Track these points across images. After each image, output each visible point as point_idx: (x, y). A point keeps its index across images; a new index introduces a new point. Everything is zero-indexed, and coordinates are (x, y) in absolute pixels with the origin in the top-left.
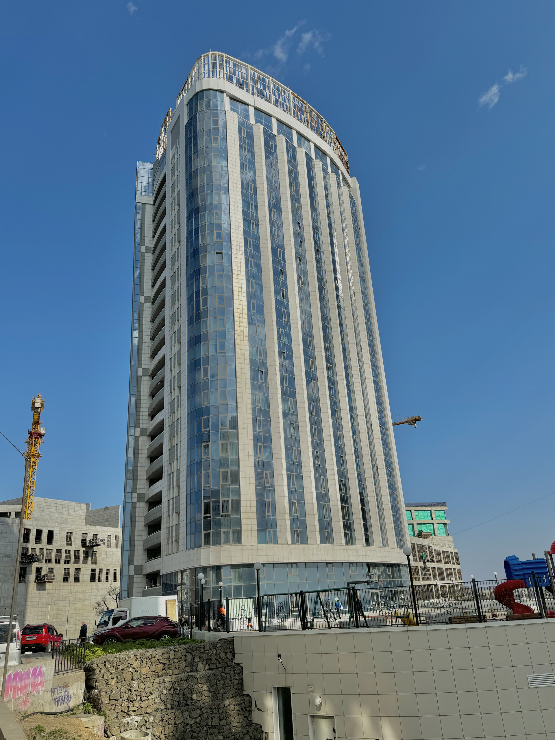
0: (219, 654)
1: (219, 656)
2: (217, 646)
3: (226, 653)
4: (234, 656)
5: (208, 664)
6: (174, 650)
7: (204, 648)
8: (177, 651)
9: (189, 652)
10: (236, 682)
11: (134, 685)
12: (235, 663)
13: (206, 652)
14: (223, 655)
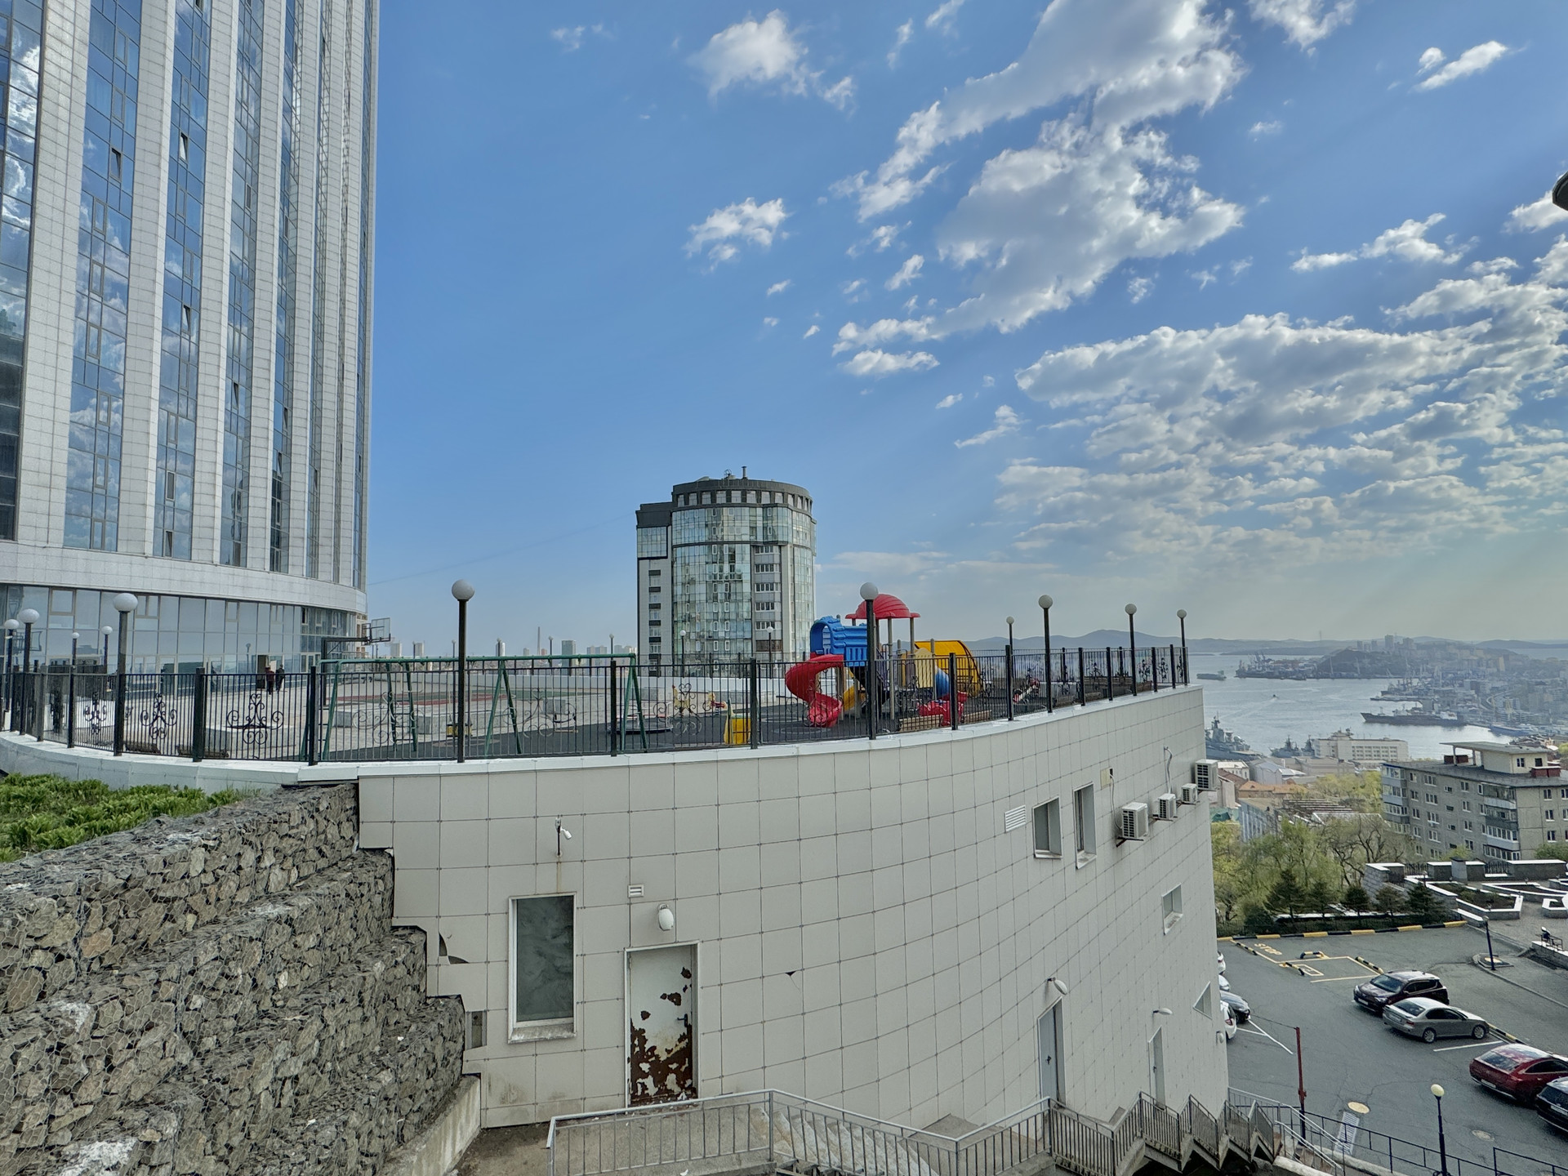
0: (324, 832)
1: (323, 837)
2: (317, 810)
3: (339, 824)
4: (357, 829)
5: (297, 867)
6: (205, 846)
7: (288, 822)
8: (213, 847)
9: (251, 844)
10: (377, 899)
11: (80, 1021)
12: (358, 848)
13: (294, 831)
14: (332, 831)
